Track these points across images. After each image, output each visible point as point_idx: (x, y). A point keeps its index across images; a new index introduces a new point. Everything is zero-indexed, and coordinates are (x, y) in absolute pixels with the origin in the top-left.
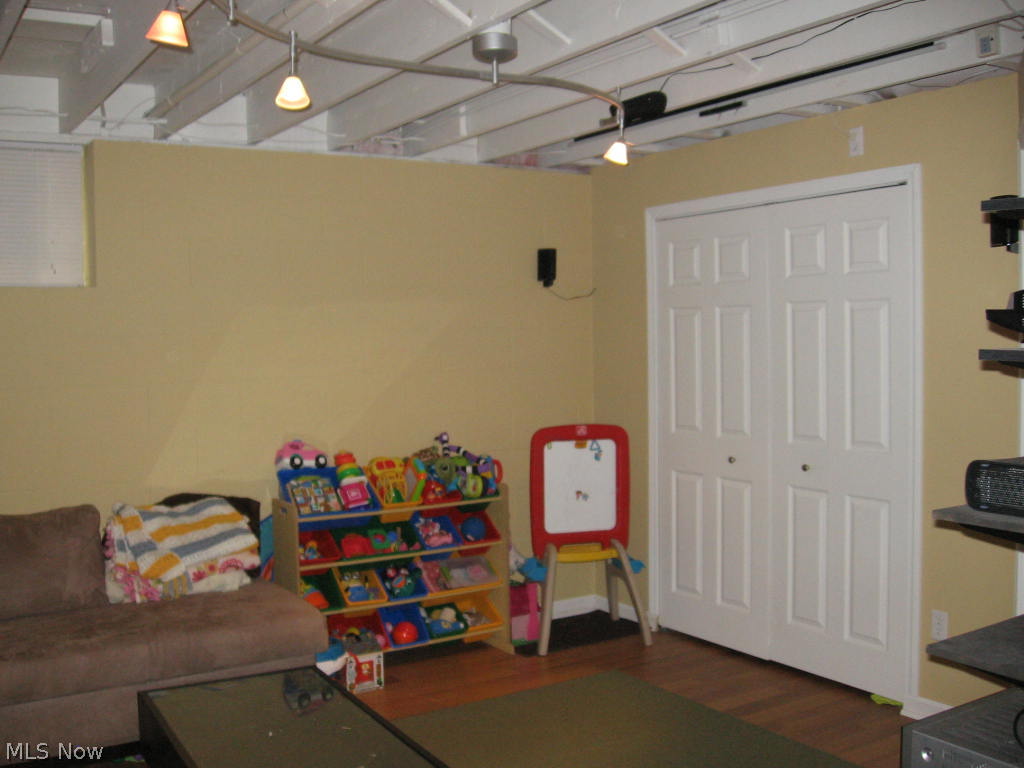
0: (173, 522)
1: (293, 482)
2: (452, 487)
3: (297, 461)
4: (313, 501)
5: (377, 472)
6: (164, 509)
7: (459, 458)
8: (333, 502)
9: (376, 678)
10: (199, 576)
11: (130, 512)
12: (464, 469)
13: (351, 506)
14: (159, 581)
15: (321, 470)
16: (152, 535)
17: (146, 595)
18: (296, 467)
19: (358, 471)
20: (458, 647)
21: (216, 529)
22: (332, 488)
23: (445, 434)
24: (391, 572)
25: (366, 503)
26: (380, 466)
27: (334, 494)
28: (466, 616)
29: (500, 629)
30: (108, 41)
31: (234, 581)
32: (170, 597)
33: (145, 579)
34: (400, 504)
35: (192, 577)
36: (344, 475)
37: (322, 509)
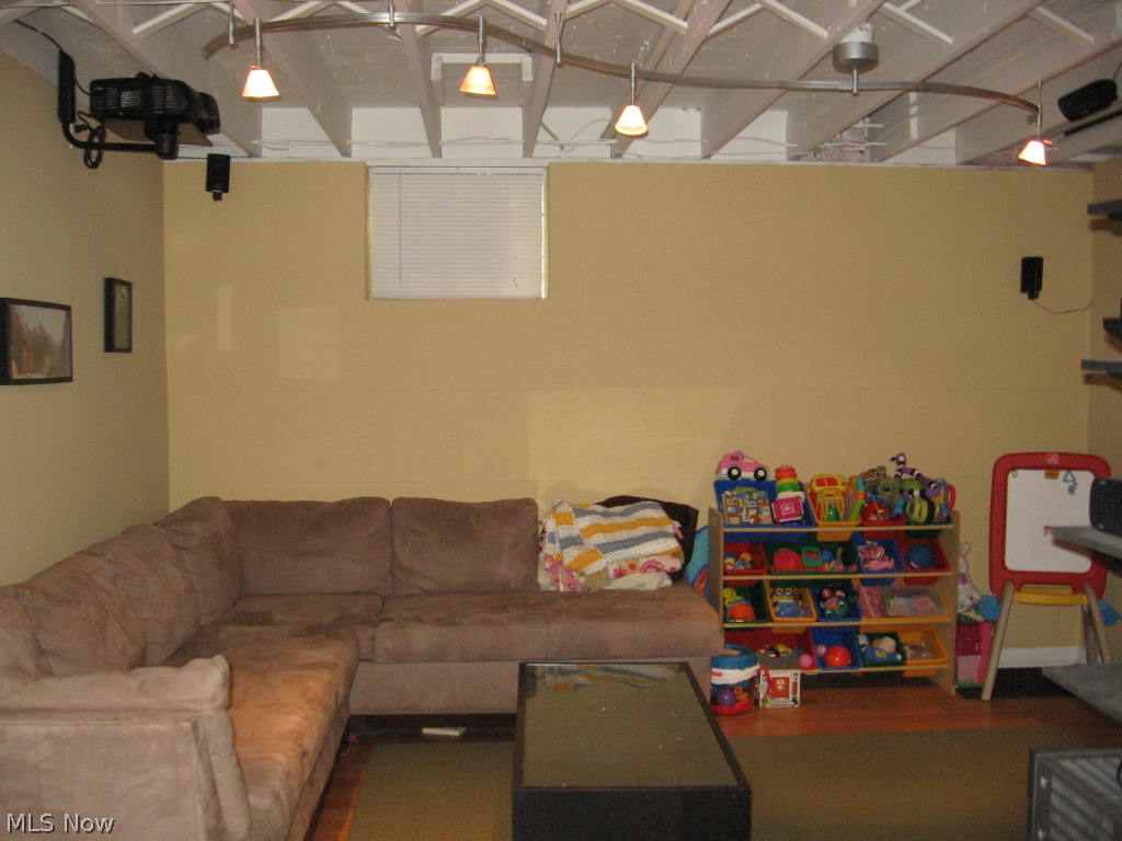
0: (604, 521)
1: (728, 493)
2: (898, 510)
3: (735, 472)
4: (744, 512)
5: (817, 489)
6: (601, 509)
7: (911, 480)
8: (766, 514)
9: (791, 696)
10: (620, 574)
11: (566, 508)
12: (911, 492)
13: (782, 520)
14: (582, 574)
15: (760, 482)
16: (582, 531)
17: (569, 585)
18: (734, 478)
19: (798, 487)
20: (897, 680)
21: (642, 531)
22: (767, 502)
23: (902, 454)
24: (826, 593)
25: (799, 518)
26: (820, 482)
27: (768, 508)
28: (906, 648)
29: (946, 666)
30: (528, 77)
31: (653, 582)
32: (589, 589)
33: (569, 570)
34: (838, 523)
35: (611, 573)
36: (783, 489)
37: (752, 521)
